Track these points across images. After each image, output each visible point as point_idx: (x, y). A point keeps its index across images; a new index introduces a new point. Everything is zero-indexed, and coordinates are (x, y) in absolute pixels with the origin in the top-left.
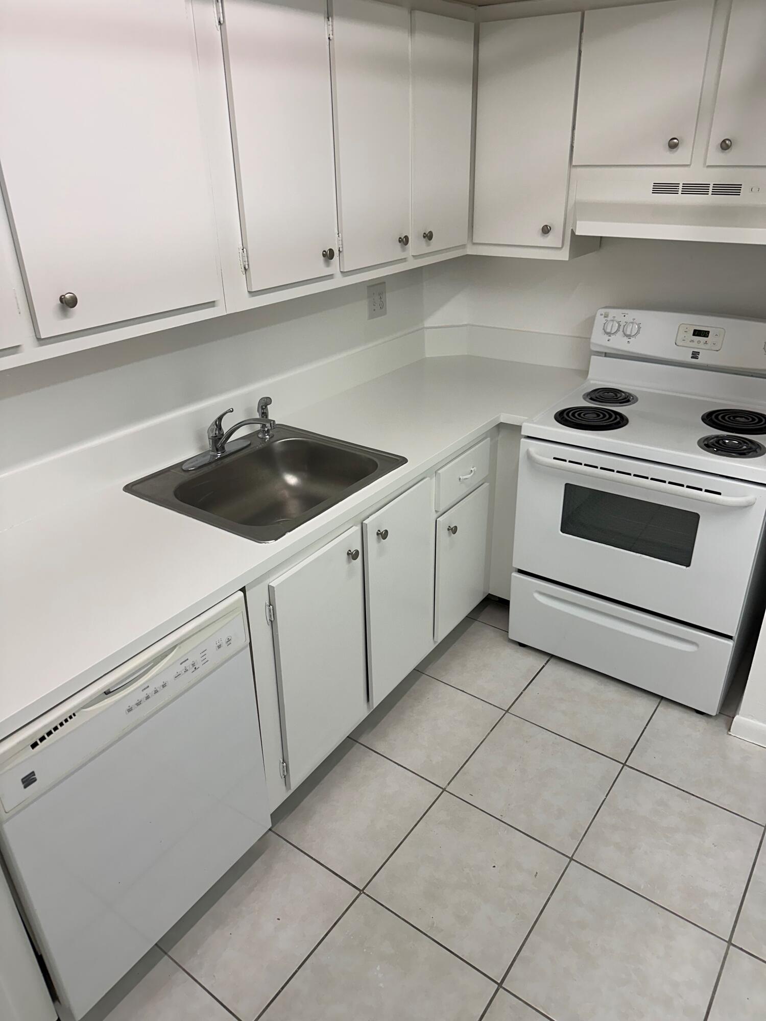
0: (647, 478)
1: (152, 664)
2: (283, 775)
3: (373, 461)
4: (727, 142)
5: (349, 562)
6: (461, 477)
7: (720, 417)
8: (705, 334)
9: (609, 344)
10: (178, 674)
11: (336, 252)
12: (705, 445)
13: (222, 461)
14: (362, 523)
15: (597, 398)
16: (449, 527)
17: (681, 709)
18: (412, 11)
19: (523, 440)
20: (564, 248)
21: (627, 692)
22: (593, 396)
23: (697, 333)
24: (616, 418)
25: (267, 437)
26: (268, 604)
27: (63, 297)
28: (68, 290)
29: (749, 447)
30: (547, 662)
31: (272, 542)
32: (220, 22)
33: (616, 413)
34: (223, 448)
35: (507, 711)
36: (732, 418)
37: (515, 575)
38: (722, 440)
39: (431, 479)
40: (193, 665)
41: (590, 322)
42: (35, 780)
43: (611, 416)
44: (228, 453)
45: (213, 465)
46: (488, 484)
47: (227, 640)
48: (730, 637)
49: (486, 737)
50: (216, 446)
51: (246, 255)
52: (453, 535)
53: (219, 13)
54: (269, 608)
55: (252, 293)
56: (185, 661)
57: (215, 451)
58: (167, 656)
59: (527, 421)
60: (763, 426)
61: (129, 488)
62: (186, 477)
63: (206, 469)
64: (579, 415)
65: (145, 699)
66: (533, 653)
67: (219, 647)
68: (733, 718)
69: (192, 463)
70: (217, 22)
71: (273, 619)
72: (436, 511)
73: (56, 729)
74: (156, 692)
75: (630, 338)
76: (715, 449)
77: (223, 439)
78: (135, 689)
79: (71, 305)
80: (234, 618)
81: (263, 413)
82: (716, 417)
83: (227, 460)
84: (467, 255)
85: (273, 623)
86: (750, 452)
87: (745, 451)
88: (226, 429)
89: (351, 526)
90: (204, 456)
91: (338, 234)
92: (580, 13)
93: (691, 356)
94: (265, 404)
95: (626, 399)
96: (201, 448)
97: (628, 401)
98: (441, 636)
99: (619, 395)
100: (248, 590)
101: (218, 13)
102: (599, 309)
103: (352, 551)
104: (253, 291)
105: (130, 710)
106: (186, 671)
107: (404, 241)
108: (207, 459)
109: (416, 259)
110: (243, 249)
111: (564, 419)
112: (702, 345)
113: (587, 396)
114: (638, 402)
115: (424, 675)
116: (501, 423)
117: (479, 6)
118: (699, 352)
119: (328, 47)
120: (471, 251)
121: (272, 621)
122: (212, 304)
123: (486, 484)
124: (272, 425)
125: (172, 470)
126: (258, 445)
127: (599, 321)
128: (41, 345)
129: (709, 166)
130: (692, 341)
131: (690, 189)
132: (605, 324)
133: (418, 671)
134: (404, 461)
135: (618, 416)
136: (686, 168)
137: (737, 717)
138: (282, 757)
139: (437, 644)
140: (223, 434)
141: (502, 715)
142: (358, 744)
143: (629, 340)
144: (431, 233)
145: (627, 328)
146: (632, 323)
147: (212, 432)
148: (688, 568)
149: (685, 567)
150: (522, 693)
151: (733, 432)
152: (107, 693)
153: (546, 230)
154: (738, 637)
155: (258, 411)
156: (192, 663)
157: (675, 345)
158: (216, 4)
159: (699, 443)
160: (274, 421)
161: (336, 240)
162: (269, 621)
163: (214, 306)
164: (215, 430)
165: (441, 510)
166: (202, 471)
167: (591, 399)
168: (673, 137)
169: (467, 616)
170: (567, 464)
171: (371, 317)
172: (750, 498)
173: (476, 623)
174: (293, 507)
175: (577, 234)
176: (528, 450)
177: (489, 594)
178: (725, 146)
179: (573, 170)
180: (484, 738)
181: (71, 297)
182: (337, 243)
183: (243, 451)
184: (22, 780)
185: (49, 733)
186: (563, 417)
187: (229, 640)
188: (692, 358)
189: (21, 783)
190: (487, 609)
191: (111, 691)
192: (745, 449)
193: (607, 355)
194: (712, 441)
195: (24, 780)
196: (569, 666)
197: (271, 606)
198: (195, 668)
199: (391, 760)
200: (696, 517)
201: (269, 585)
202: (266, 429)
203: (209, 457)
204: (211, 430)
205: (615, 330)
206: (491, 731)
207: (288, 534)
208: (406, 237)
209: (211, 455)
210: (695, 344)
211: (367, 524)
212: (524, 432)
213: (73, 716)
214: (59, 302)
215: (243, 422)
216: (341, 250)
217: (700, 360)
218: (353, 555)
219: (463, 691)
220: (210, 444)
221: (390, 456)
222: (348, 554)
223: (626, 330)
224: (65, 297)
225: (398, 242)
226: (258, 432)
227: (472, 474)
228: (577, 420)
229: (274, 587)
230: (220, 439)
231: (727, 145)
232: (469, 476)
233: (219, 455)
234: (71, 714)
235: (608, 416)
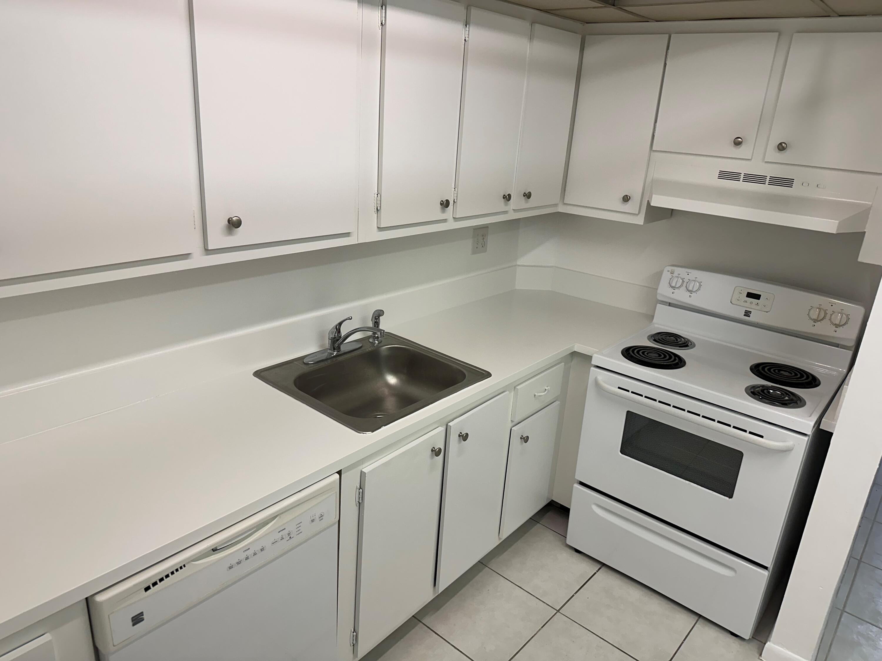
0: (699, 415)
1: (256, 529)
2: (353, 643)
3: (462, 371)
4: (783, 145)
5: (432, 458)
6: (536, 394)
7: (766, 369)
8: (757, 297)
9: (673, 296)
10: (276, 541)
11: (451, 202)
12: (751, 392)
13: (338, 358)
14: (447, 425)
15: (659, 339)
16: (522, 436)
17: (717, 629)
18: (533, 24)
19: (593, 369)
20: (640, 214)
21: (669, 606)
22: (657, 338)
23: (750, 295)
24: (675, 360)
25: (377, 342)
26: (358, 487)
27: (230, 219)
28: (235, 214)
29: (790, 399)
30: (599, 569)
31: (369, 434)
32: (382, 23)
33: (676, 355)
34: (339, 348)
35: (558, 611)
36: (777, 371)
37: (577, 486)
38: (767, 389)
39: (510, 393)
40: (289, 534)
41: (658, 276)
42: (142, 620)
43: (670, 357)
44: (342, 352)
45: (329, 361)
46: (559, 402)
47: (320, 516)
48: (766, 568)
49: (537, 632)
50: (333, 346)
51: (379, 199)
52: (524, 443)
53: (383, 17)
54: (359, 491)
55: (380, 229)
56: (283, 530)
57: (333, 349)
58: (268, 524)
59: (596, 353)
60: (804, 381)
61: (258, 374)
62: (305, 369)
63: (322, 364)
64: (643, 353)
65: (245, 559)
66: (587, 560)
67: (313, 521)
68: (765, 644)
69: (312, 357)
70: (380, 23)
71: (361, 502)
72: (511, 421)
73: (167, 576)
74: (255, 554)
75: (692, 293)
76: (761, 397)
77: (341, 340)
78: (238, 550)
79: (236, 226)
80: (330, 496)
81: (375, 322)
82: (763, 369)
83: (340, 359)
84: (559, 212)
85: (360, 505)
86: (791, 403)
87: (787, 402)
88: (343, 333)
89: (437, 426)
90: (323, 353)
91: (455, 188)
92: (667, 35)
93: (744, 313)
94: (378, 315)
95: (686, 344)
96: (321, 346)
97: (687, 346)
98: (505, 534)
99: (679, 340)
100: (343, 474)
101: (381, 17)
102: (667, 266)
103: (436, 449)
104: (381, 227)
105: (230, 568)
106: (282, 539)
107: (507, 198)
108: (325, 356)
109: (514, 212)
110: (377, 195)
111: (630, 355)
112: (754, 306)
113: (651, 337)
114: (695, 348)
115: (487, 568)
116: (575, 351)
117: (587, 23)
118: (751, 312)
119: (464, 46)
120: (561, 209)
121: (360, 503)
122: (347, 235)
123: (557, 403)
124: (382, 334)
125: (295, 362)
126: (368, 348)
127: (666, 276)
128: (207, 255)
129: (766, 162)
130: (746, 302)
131: (750, 178)
132: (670, 279)
133: (482, 563)
134: (488, 375)
135: (677, 358)
136: (747, 162)
137: (768, 644)
138: (353, 627)
139: (502, 540)
140: (340, 337)
141: (554, 614)
142: (421, 624)
143: (691, 295)
144: (530, 193)
145: (690, 284)
146: (694, 281)
147: (332, 334)
148: (730, 499)
149: (727, 498)
150: (573, 596)
151: (777, 384)
152: (215, 550)
153: (626, 199)
154: (773, 568)
155: (372, 320)
156: (288, 532)
157: (731, 304)
158: (381, 10)
159: (746, 390)
160: (384, 331)
161: (453, 193)
162: (357, 503)
163: (349, 236)
164: (335, 333)
165: (517, 420)
166: (320, 365)
167: (655, 340)
168: (739, 137)
169: (530, 518)
170: (630, 394)
171: (474, 252)
172: (789, 444)
173: (538, 525)
174: (390, 404)
175: (652, 205)
176: (596, 377)
177: (552, 500)
178: (781, 147)
179: (652, 153)
180: (535, 633)
181: (237, 220)
182: (453, 195)
183: (355, 352)
184: (132, 618)
185: (161, 580)
186: (629, 353)
187: (322, 516)
188: (744, 315)
189: (131, 621)
190: (549, 514)
191: (218, 548)
192: (787, 400)
193: (670, 304)
194: (757, 389)
195: (133, 619)
196: (618, 576)
197: (361, 490)
198: (290, 537)
199: (449, 643)
200: (739, 455)
201: (361, 471)
202: (377, 336)
203: (327, 354)
204: (331, 332)
205: (679, 286)
206: (542, 627)
207: (384, 428)
208: (509, 195)
209: (328, 353)
210: (747, 305)
211: (451, 426)
212: (594, 362)
213: (183, 567)
214: (227, 223)
215: (359, 328)
216: (455, 201)
217: (752, 318)
218: (436, 452)
219: (520, 587)
220: (329, 344)
221: (477, 370)
222: (432, 450)
223: (689, 287)
224: (232, 219)
225: (502, 198)
226: (369, 337)
227: (545, 393)
228: (641, 357)
229: (365, 473)
230: (338, 340)
231: (783, 147)
232: (544, 393)
233: (335, 353)
234: (182, 565)
235: (668, 357)
